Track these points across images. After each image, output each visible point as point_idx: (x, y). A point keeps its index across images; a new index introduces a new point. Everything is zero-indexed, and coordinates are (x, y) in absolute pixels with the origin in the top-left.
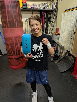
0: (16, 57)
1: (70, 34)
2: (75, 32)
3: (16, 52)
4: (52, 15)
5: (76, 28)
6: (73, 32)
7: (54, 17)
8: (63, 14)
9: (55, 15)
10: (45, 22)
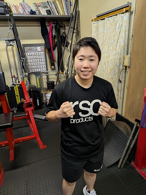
1: (117, 71)
4: (67, 28)
6: (122, 65)
7: (73, 33)
8: (94, 25)
9: (74, 29)
10: (56, 45)
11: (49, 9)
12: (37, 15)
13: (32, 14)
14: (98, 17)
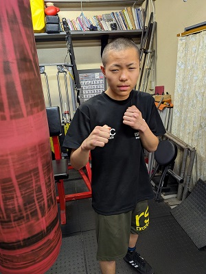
11: (114, 22)
12: (99, 31)
13: (93, 30)
14: (187, 30)
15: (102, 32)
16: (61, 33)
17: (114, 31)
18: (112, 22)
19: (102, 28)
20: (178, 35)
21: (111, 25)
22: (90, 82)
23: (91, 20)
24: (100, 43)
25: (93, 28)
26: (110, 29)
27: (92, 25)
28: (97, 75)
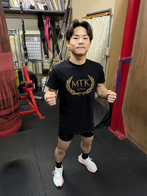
0: (4, 114)
2: (107, 56)
3: (3, 104)
5: (109, 48)
6: (104, 55)
11: (46, 4)
12: (36, 10)
13: (32, 9)
14: (88, 16)
15: (38, 10)
16: (11, 9)
17: (46, 11)
18: (44, 5)
19: (38, 7)
20: (83, 18)
21: (44, 6)
22: (31, 43)
23: (30, 1)
24: (37, 17)
25: (32, 7)
26: (44, 9)
27: (31, 5)
28: (36, 38)
